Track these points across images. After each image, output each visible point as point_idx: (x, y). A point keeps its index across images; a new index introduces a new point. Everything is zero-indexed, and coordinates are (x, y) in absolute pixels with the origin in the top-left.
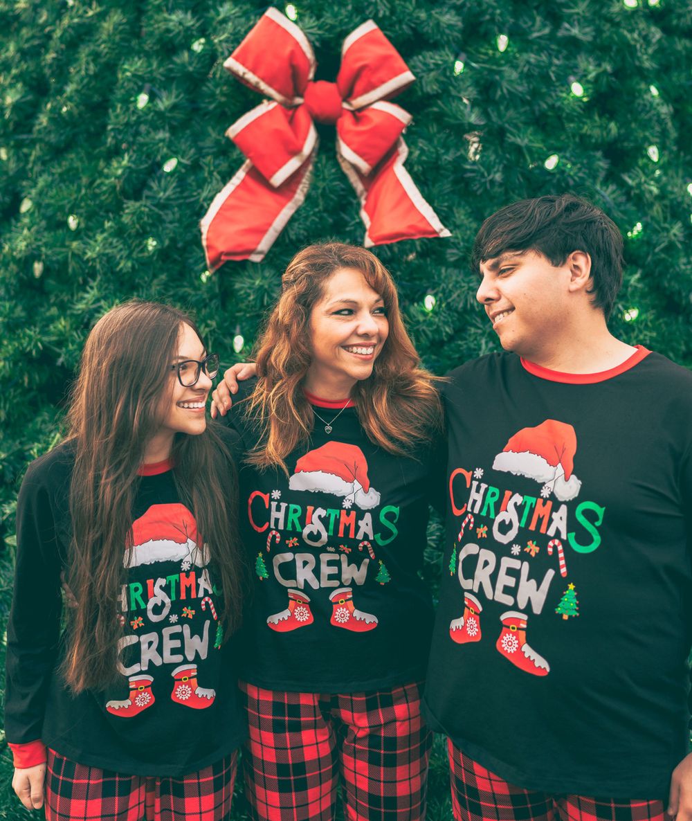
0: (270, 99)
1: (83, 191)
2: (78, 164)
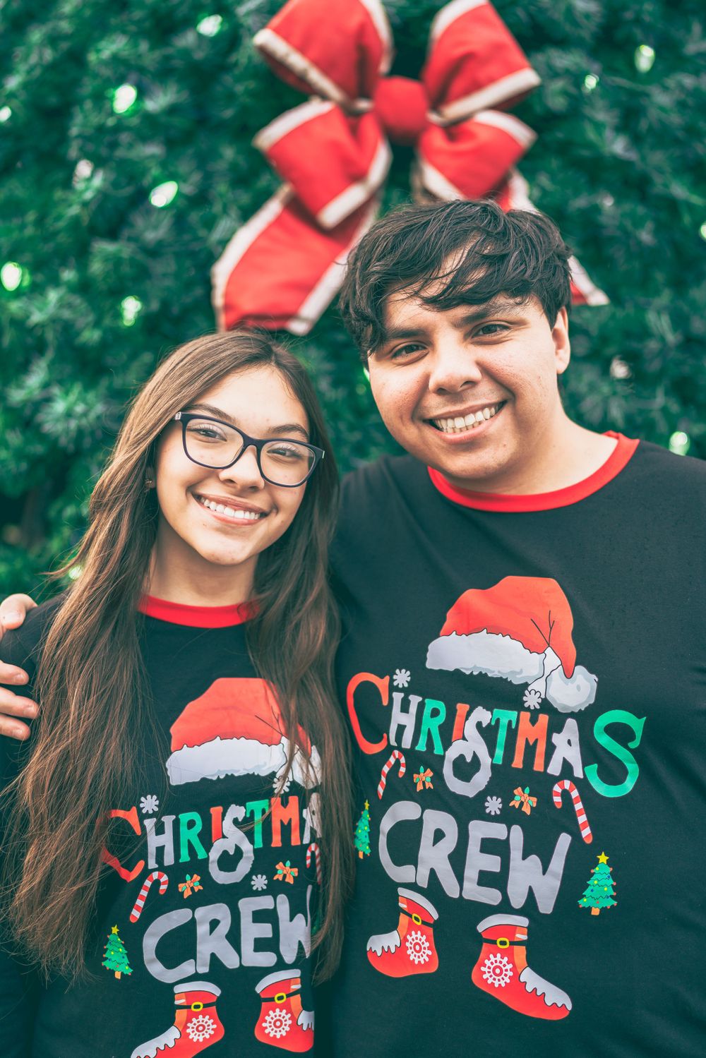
0: (324, 97)
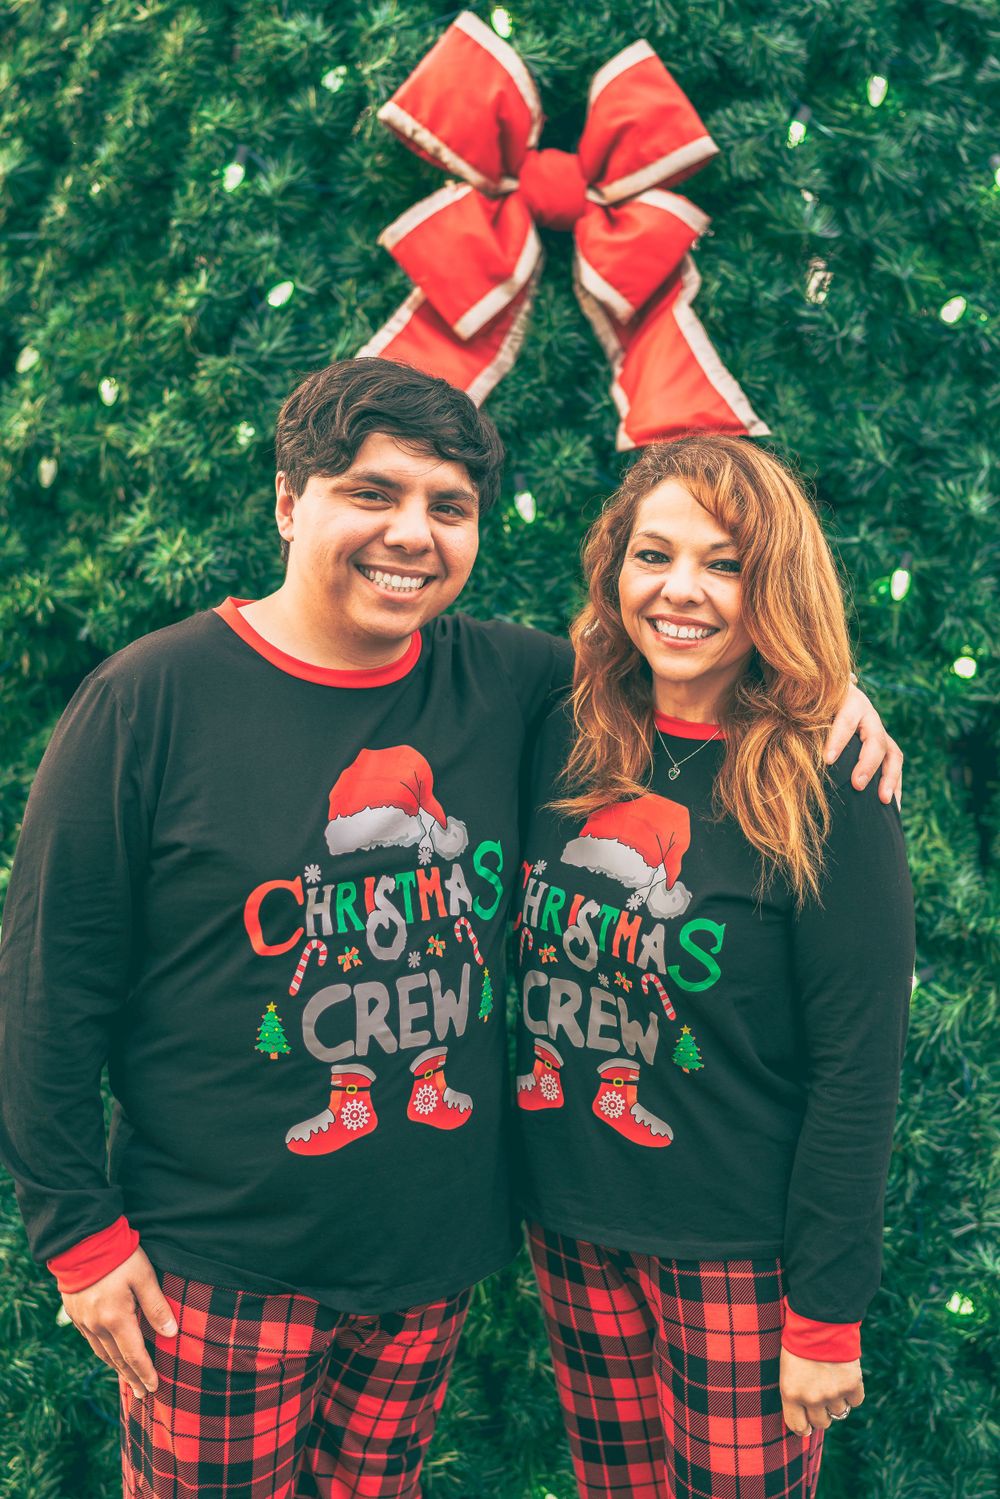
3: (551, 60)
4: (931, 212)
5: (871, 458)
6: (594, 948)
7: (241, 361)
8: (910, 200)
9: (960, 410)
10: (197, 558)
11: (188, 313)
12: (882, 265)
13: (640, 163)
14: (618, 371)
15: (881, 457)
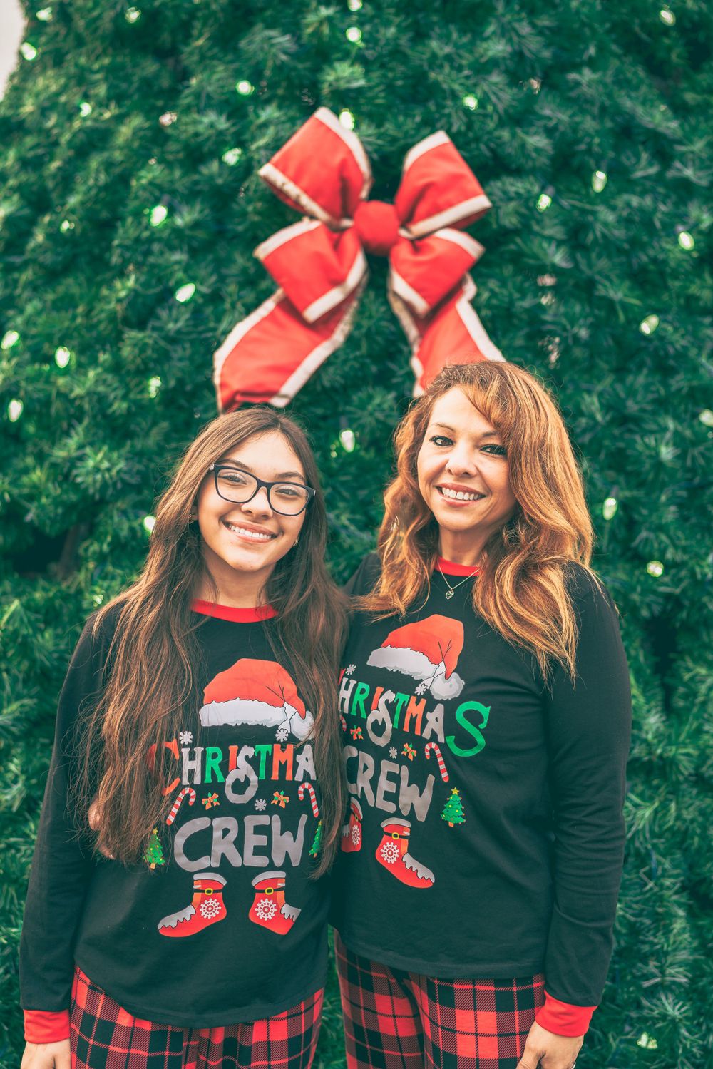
0: (312, 217)
1: (79, 320)
2: (75, 290)
3: (380, 142)
4: (634, 261)
5: (592, 417)
6: (389, 726)
7: (155, 335)
8: (620, 251)
9: (653, 392)
10: (113, 465)
11: (119, 301)
12: (601, 291)
13: (437, 210)
14: (416, 349)
15: (599, 417)
